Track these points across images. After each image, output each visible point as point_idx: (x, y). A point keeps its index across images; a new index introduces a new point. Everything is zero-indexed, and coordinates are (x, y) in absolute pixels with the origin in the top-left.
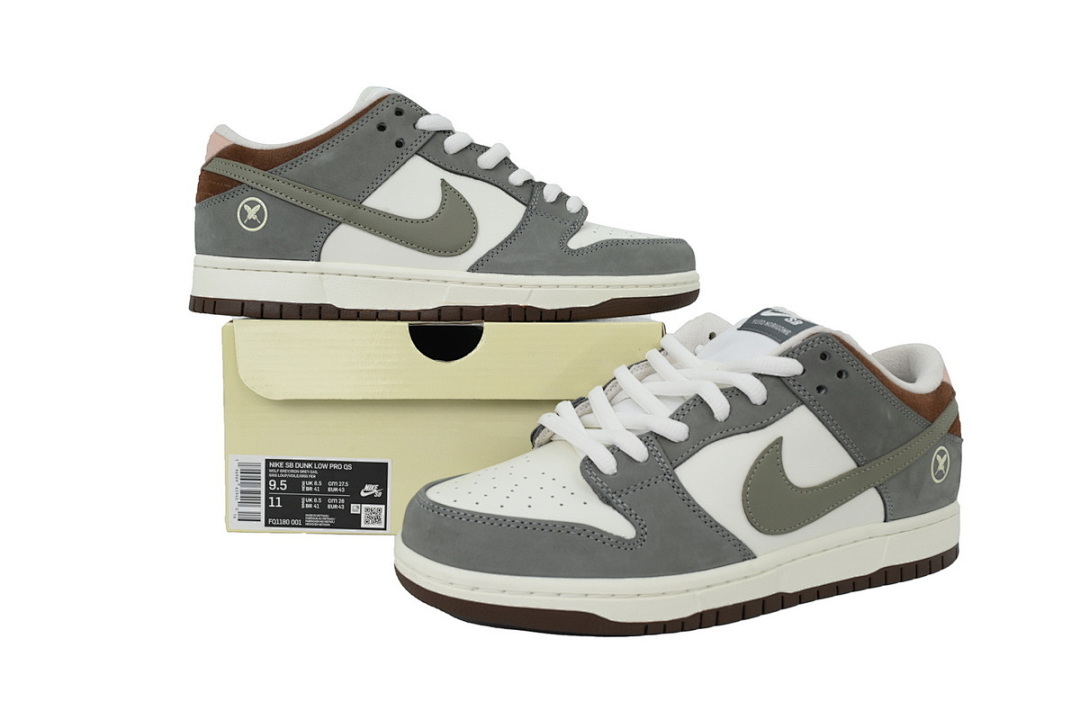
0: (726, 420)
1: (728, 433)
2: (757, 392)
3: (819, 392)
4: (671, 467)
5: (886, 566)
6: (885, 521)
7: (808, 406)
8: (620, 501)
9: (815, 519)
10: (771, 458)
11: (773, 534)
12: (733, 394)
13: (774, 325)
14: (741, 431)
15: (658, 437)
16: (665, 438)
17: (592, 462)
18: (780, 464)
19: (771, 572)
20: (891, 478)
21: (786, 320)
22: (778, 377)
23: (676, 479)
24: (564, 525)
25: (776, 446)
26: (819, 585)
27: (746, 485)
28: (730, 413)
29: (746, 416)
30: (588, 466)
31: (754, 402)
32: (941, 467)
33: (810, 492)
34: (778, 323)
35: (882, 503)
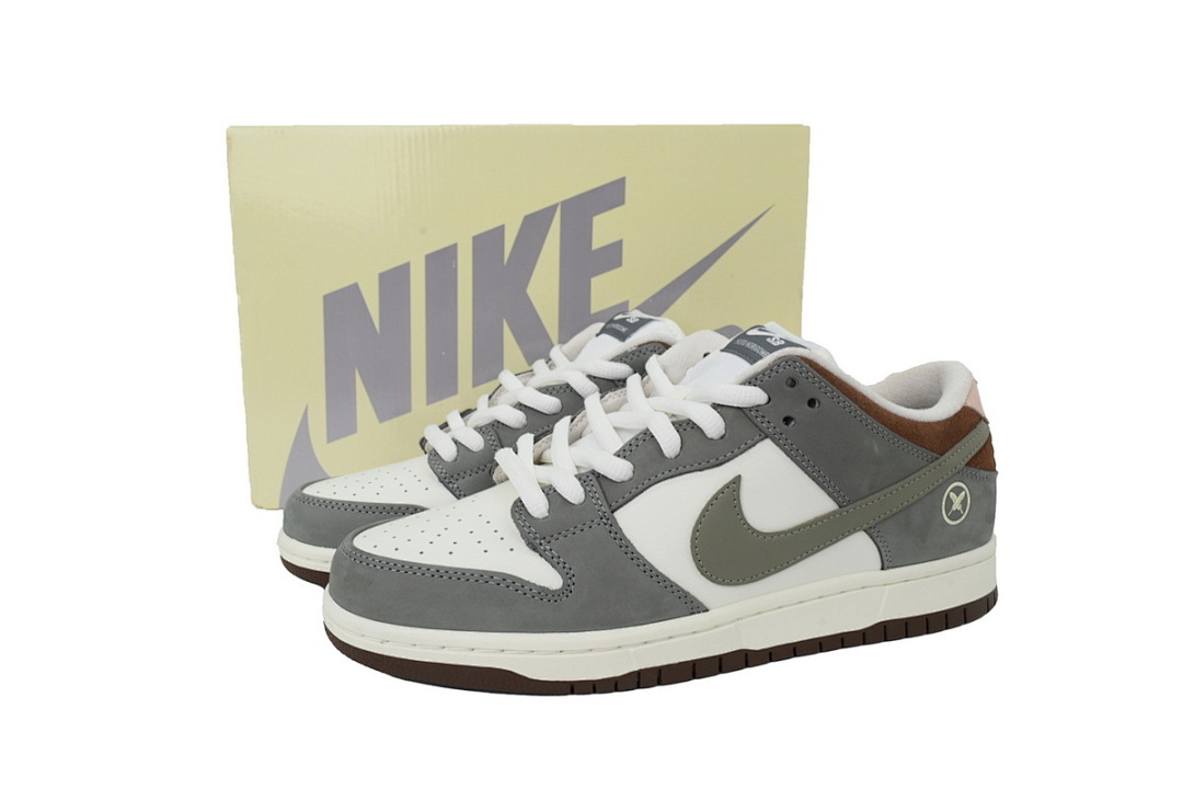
0: (676, 457)
1: (678, 472)
2: (713, 425)
3: (787, 424)
4: (609, 511)
5: (883, 620)
6: (882, 569)
7: (773, 440)
8: (548, 547)
9: (783, 568)
10: (728, 500)
11: (728, 584)
12: (685, 427)
13: (754, 347)
14: (692, 468)
15: (599, 476)
16: (606, 478)
17: (523, 505)
18: (738, 506)
19: (727, 627)
20: (885, 520)
21: (768, 340)
22: (739, 408)
23: (614, 523)
24: (482, 574)
25: (735, 485)
26: (795, 641)
27: (696, 530)
28: (681, 448)
29: (699, 451)
30: (519, 508)
31: (709, 436)
32: (957, 506)
33: (775, 537)
34: (758, 344)
35: (876, 548)
